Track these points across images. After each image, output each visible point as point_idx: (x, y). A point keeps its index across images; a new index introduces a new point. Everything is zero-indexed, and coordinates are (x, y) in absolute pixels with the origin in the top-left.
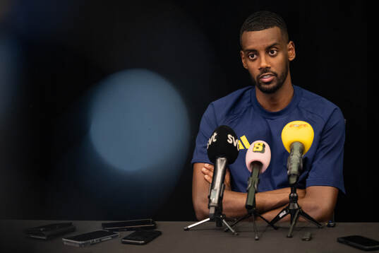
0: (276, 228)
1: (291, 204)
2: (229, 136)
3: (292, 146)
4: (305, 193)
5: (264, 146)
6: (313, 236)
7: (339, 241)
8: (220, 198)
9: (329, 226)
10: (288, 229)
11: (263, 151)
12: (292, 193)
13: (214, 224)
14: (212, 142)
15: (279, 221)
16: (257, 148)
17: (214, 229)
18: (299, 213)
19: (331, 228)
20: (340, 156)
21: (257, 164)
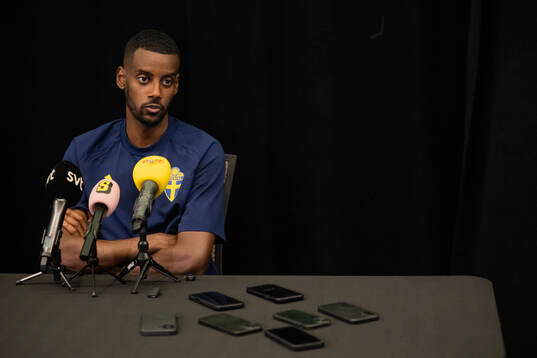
0: (124, 283)
1: (140, 254)
2: (70, 173)
3: (143, 184)
4: (177, 239)
5: (111, 185)
6: (162, 292)
7: (191, 299)
8: (56, 247)
9: (187, 279)
10: (135, 282)
11: (108, 192)
12: (141, 240)
13: (50, 277)
14: (50, 181)
15: (128, 275)
16: (102, 187)
17: (50, 283)
18: (149, 265)
19: (189, 282)
20: (217, 196)
21: (100, 206)
